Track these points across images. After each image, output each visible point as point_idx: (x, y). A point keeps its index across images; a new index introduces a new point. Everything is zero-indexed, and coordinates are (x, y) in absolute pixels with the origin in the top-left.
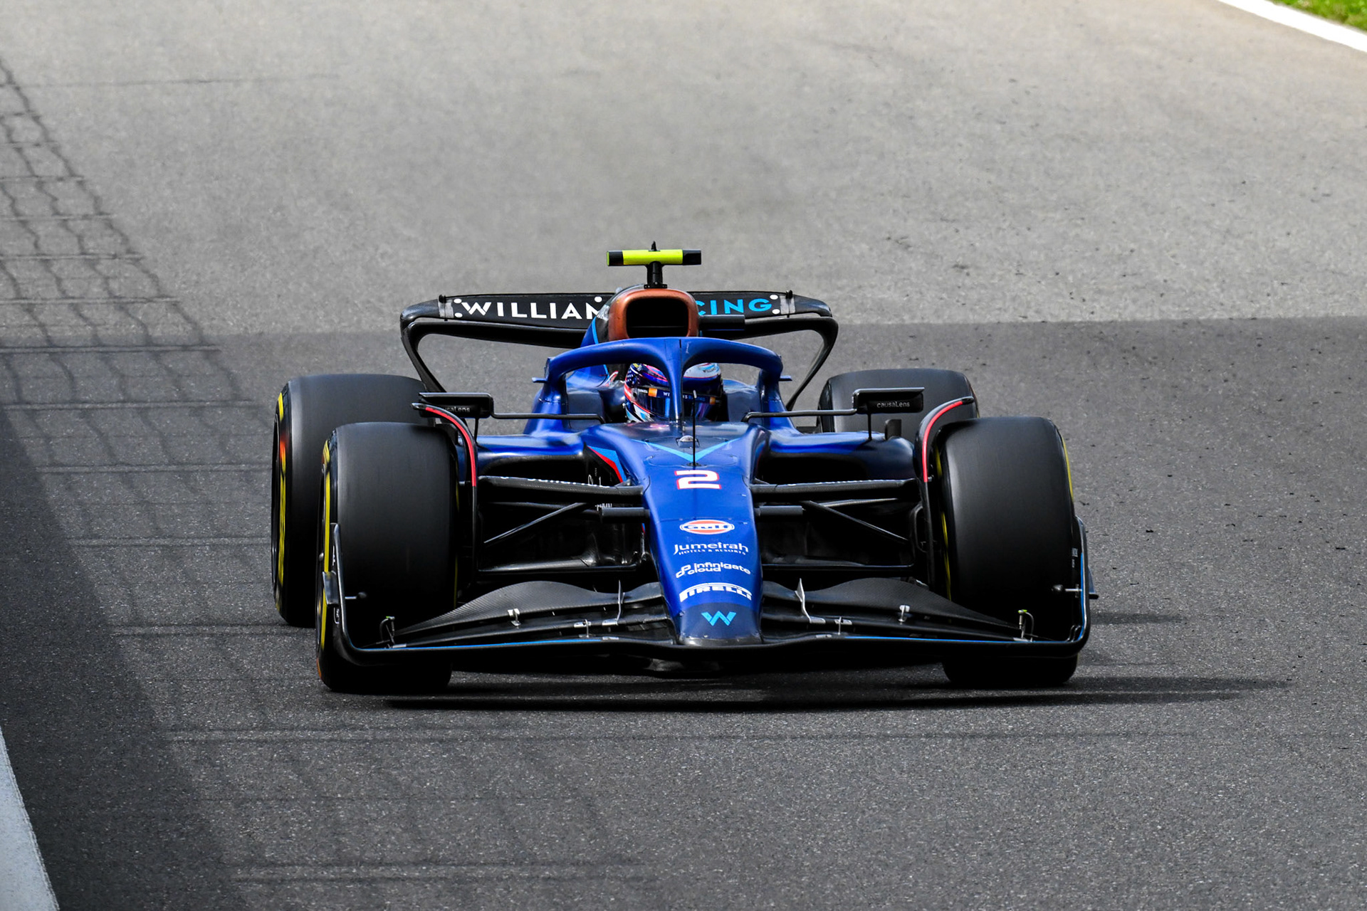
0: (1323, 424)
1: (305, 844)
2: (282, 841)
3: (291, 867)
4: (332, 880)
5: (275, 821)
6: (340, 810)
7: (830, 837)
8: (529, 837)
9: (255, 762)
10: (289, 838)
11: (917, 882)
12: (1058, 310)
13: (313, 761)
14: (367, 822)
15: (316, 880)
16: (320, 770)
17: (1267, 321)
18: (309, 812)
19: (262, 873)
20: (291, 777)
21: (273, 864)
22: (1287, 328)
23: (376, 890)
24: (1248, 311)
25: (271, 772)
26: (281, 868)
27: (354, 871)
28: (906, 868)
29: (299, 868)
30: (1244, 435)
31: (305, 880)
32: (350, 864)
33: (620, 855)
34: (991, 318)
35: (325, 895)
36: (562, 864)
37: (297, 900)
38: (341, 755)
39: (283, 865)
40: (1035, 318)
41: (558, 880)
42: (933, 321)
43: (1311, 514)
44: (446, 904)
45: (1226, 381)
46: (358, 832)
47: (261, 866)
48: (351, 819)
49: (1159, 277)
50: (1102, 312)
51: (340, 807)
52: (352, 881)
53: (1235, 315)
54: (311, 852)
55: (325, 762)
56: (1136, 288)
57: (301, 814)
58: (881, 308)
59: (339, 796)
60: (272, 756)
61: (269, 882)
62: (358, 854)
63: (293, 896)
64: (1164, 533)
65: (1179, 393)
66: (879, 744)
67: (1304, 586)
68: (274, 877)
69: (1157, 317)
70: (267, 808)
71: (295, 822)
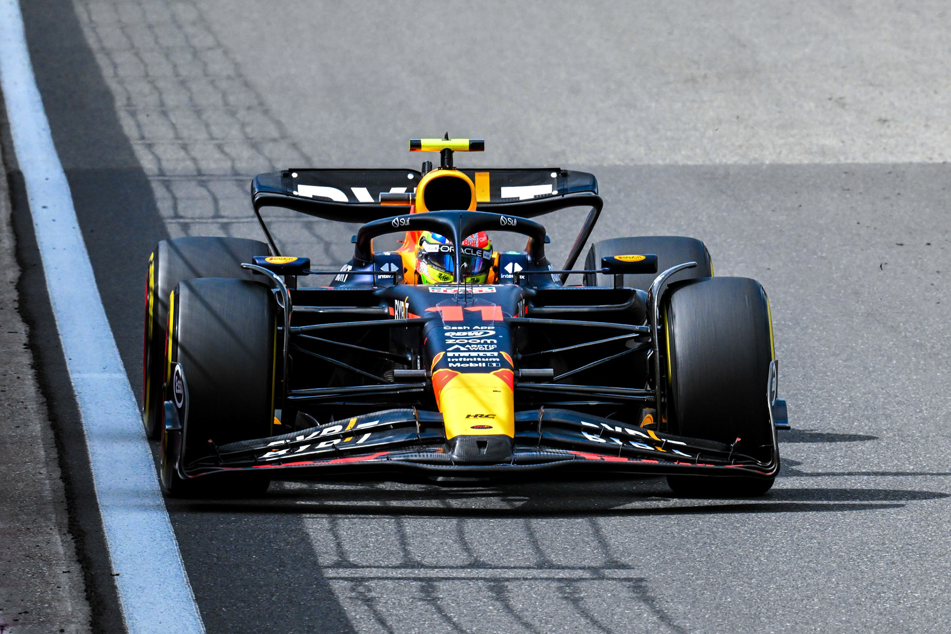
1: (380, 551)
2: (361, 549)
3: (368, 569)
4: (400, 579)
5: (358, 534)
6: (407, 526)
7: (774, 549)
8: (548, 547)
10: (368, 547)
11: (838, 583)
14: (426, 535)
15: (387, 578)
18: (383, 527)
19: (347, 573)
21: (355, 566)
23: (433, 587)
26: (361, 569)
27: (416, 572)
28: (830, 573)
29: (374, 570)
31: (379, 578)
32: (413, 567)
33: (617, 562)
34: (904, 159)
35: (394, 590)
36: (573, 568)
37: (373, 594)
39: (363, 567)
40: (938, 160)
41: (570, 581)
42: (860, 160)
44: (484, 597)
46: (420, 543)
47: (346, 567)
48: (415, 533)
52: (415, 579)
54: (384, 557)
57: (377, 529)
58: (823, 152)
61: (352, 579)
62: (419, 559)
63: (369, 591)
66: (813, 479)
68: (356, 576)
70: (352, 524)
71: (372, 535)
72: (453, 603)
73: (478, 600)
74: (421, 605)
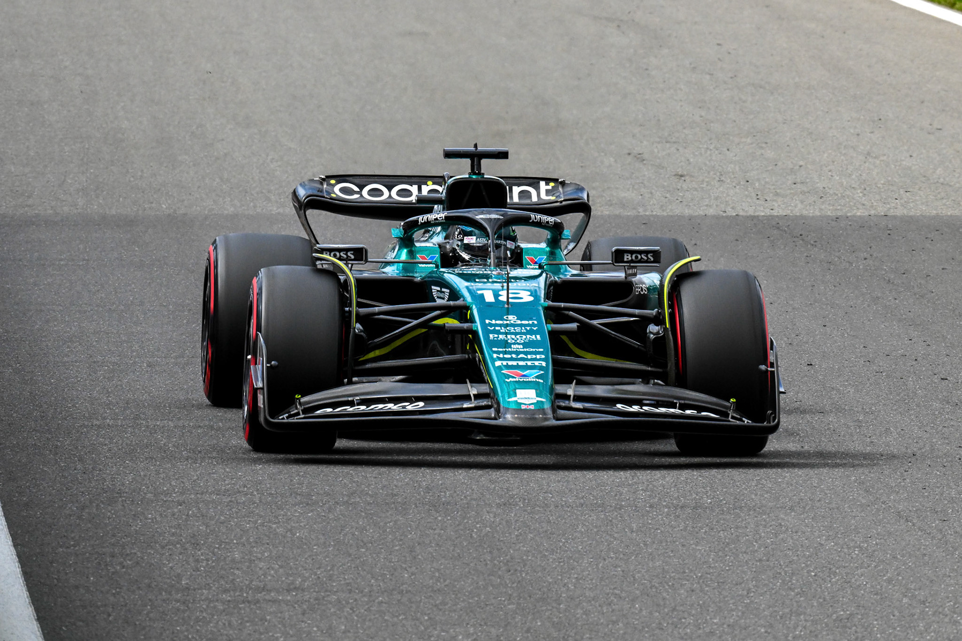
0: (934, 291)
1: (211, 575)
2: (194, 573)
3: (200, 591)
4: (229, 601)
5: (189, 558)
6: (235, 552)
7: (580, 576)
8: (368, 573)
9: (176, 517)
10: (199, 571)
11: (641, 609)
12: (748, 207)
13: (217, 517)
14: (254, 561)
15: (218, 600)
16: (221, 523)
17: (895, 217)
18: (213, 553)
19: (179, 595)
20: (201, 528)
21: (187, 589)
22: (909, 221)
23: (260, 608)
24: (881, 210)
25: (187, 524)
26: (193, 592)
27: (245, 595)
28: (633, 601)
29: (205, 592)
30: (878, 298)
31: (210, 600)
32: (242, 590)
33: (432, 587)
34: (700, 212)
35: (224, 611)
36: (391, 592)
37: (204, 614)
38: (237, 513)
39: (194, 590)
40: (731, 213)
42: (659, 213)
43: (924, 354)
45: (865, 259)
46: (248, 567)
47: (179, 590)
48: (243, 558)
49: (820, 185)
50: (779, 210)
51: (235, 550)
52: (243, 602)
53: (873, 212)
54: (214, 581)
55: (225, 518)
56: (803, 193)
57: (208, 554)
58: (623, 205)
59: (235, 541)
60: (188, 513)
61: (184, 602)
62: (247, 583)
63: (201, 612)
64: (820, 366)
65: (832, 267)
66: (617, 512)
67: (918, 405)
68: (188, 598)
69: (818, 213)
70: (184, 550)
71: (204, 560)
72: (279, 624)
73: (303, 622)
74: (249, 626)
